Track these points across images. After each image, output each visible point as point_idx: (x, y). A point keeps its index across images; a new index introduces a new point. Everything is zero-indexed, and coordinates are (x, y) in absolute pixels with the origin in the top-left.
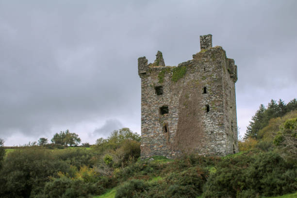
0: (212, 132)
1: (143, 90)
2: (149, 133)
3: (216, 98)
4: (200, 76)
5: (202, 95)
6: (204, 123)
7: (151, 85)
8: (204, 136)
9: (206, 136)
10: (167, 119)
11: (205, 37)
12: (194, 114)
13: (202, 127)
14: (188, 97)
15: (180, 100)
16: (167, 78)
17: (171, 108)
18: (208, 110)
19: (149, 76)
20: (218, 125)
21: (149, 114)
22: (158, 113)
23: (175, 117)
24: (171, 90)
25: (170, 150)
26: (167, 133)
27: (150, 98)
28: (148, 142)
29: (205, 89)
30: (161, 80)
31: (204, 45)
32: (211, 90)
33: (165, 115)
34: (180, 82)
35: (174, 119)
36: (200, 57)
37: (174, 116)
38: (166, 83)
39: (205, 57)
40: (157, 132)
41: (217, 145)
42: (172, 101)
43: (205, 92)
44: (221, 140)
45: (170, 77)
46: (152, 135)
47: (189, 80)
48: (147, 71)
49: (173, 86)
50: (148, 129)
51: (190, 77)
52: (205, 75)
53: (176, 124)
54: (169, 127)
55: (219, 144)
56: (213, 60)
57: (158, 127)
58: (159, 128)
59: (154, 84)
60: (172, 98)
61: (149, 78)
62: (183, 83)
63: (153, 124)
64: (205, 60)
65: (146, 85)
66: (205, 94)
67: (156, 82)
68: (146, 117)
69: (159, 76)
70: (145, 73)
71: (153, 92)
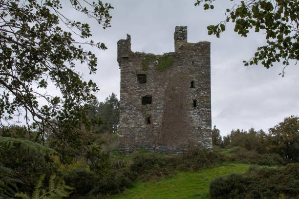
0: (199, 128)
1: (123, 75)
2: (130, 123)
3: (205, 94)
4: (188, 69)
5: (189, 89)
6: (191, 118)
7: (133, 72)
8: (190, 131)
9: (193, 131)
10: (150, 110)
11: (182, 28)
12: (181, 108)
13: (189, 122)
14: (175, 89)
15: (166, 92)
16: (151, 66)
17: (156, 99)
18: (195, 104)
19: (131, 61)
20: (206, 121)
21: (131, 103)
22: (140, 102)
23: (158, 109)
24: (156, 79)
25: (154, 143)
26: (150, 125)
27: (132, 86)
28: (128, 133)
29: (192, 83)
30: (145, 67)
31: (181, 36)
32: (199, 85)
33: (148, 105)
34: (166, 72)
35: (158, 111)
36: (189, 49)
37: (158, 107)
38: (150, 72)
39: (193, 50)
40: (139, 123)
41: (204, 141)
42: (156, 91)
43: (192, 86)
44: (208, 137)
45: (155, 66)
46: (133, 126)
47: (176, 72)
48: (130, 55)
49: (159, 76)
50: (128, 119)
51: (178, 69)
52: (193, 68)
53: (161, 116)
54: (153, 119)
55: (206, 141)
56: (203, 55)
57: (139, 118)
58: (142, 119)
59: (137, 71)
60: (156, 88)
61: (131, 63)
62: (170, 73)
63: (134, 113)
64: (194, 54)
65: (127, 71)
66: (193, 89)
67: (139, 69)
68: (126, 105)
69: (142, 63)
70: (128, 58)
71: (135, 80)
